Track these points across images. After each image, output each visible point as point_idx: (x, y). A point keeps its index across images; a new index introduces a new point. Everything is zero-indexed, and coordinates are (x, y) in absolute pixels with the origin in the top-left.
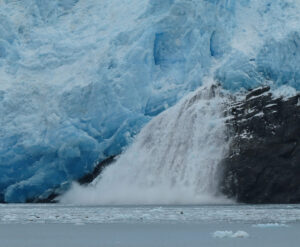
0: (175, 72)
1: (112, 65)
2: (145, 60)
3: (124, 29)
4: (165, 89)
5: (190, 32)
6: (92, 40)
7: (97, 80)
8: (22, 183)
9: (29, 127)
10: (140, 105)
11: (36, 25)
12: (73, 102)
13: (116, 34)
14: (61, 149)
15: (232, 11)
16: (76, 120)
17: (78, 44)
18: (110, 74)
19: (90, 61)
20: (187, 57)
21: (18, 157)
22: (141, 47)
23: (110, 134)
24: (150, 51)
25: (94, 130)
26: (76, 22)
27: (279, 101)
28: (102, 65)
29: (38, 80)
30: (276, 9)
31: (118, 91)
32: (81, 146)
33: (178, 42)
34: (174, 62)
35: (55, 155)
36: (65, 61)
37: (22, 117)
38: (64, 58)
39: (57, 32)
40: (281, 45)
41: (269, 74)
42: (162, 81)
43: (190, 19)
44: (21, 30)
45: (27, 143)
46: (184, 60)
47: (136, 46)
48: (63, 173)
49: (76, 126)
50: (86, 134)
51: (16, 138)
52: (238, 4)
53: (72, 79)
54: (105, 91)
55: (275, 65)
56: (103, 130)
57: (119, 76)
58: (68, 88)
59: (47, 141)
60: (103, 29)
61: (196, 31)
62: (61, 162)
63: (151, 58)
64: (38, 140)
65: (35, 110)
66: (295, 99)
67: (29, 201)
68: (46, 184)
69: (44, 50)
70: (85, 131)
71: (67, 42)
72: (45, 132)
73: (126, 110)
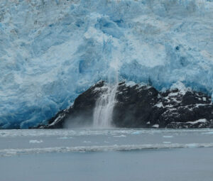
0: (88, 76)
1: (63, 74)
2: (76, 72)
3: (67, 59)
4: (84, 83)
5: (94, 61)
6: (55, 64)
7: (56, 79)
8: (27, 121)
9: (30, 99)
10: (74, 90)
11: (32, 57)
12: (47, 89)
13: (64, 61)
14: (43, 107)
15: (110, 51)
16: (48, 96)
17: (49, 65)
18: (62, 77)
19: (54, 72)
20: (93, 70)
21: (25, 111)
22: (74, 66)
23: (62, 101)
24: (78, 68)
25: (55, 100)
26: (49, 56)
27: (129, 87)
28: (59, 74)
29: (33, 80)
30: (128, 50)
31: (65, 84)
32: (51, 106)
33: (89, 64)
34: (87, 72)
35: (40, 110)
36: (45, 72)
37: (27, 94)
38: (44, 70)
39: (41, 60)
40: (129, 65)
41: (125, 77)
42: (83, 80)
43: (94, 54)
44: (26, 60)
45: (29, 105)
46: (91, 71)
47: (72, 66)
48: (43, 117)
49: (49, 98)
50: (52, 101)
51: (24, 103)
52: (112, 49)
53: (47, 79)
54: (60, 84)
55: (127, 73)
56: (60, 99)
57: (65, 78)
58: (45, 83)
59: (37, 104)
60: (59, 59)
61: (96, 60)
62: (43, 113)
63: (78, 70)
64: (33, 104)
65: (32, 92)
66: (135, 87)
67: (30, 128)
68: (37, 121)
69: (35, 68)
70: (52, 100)
71: (45, 64)
72: (36, 100)
73: (68, 91)
